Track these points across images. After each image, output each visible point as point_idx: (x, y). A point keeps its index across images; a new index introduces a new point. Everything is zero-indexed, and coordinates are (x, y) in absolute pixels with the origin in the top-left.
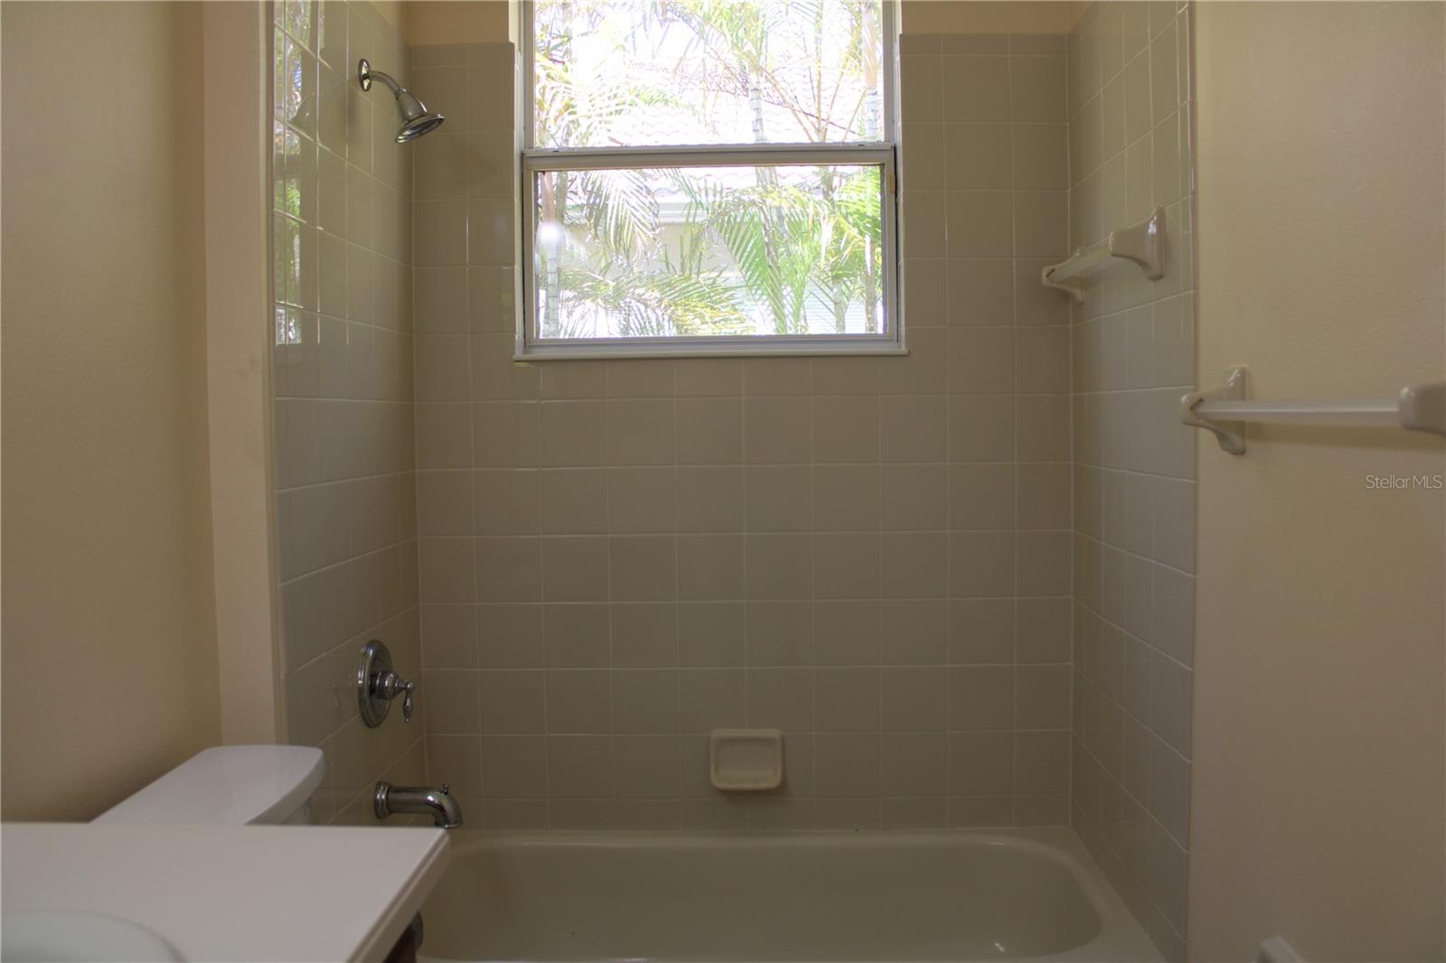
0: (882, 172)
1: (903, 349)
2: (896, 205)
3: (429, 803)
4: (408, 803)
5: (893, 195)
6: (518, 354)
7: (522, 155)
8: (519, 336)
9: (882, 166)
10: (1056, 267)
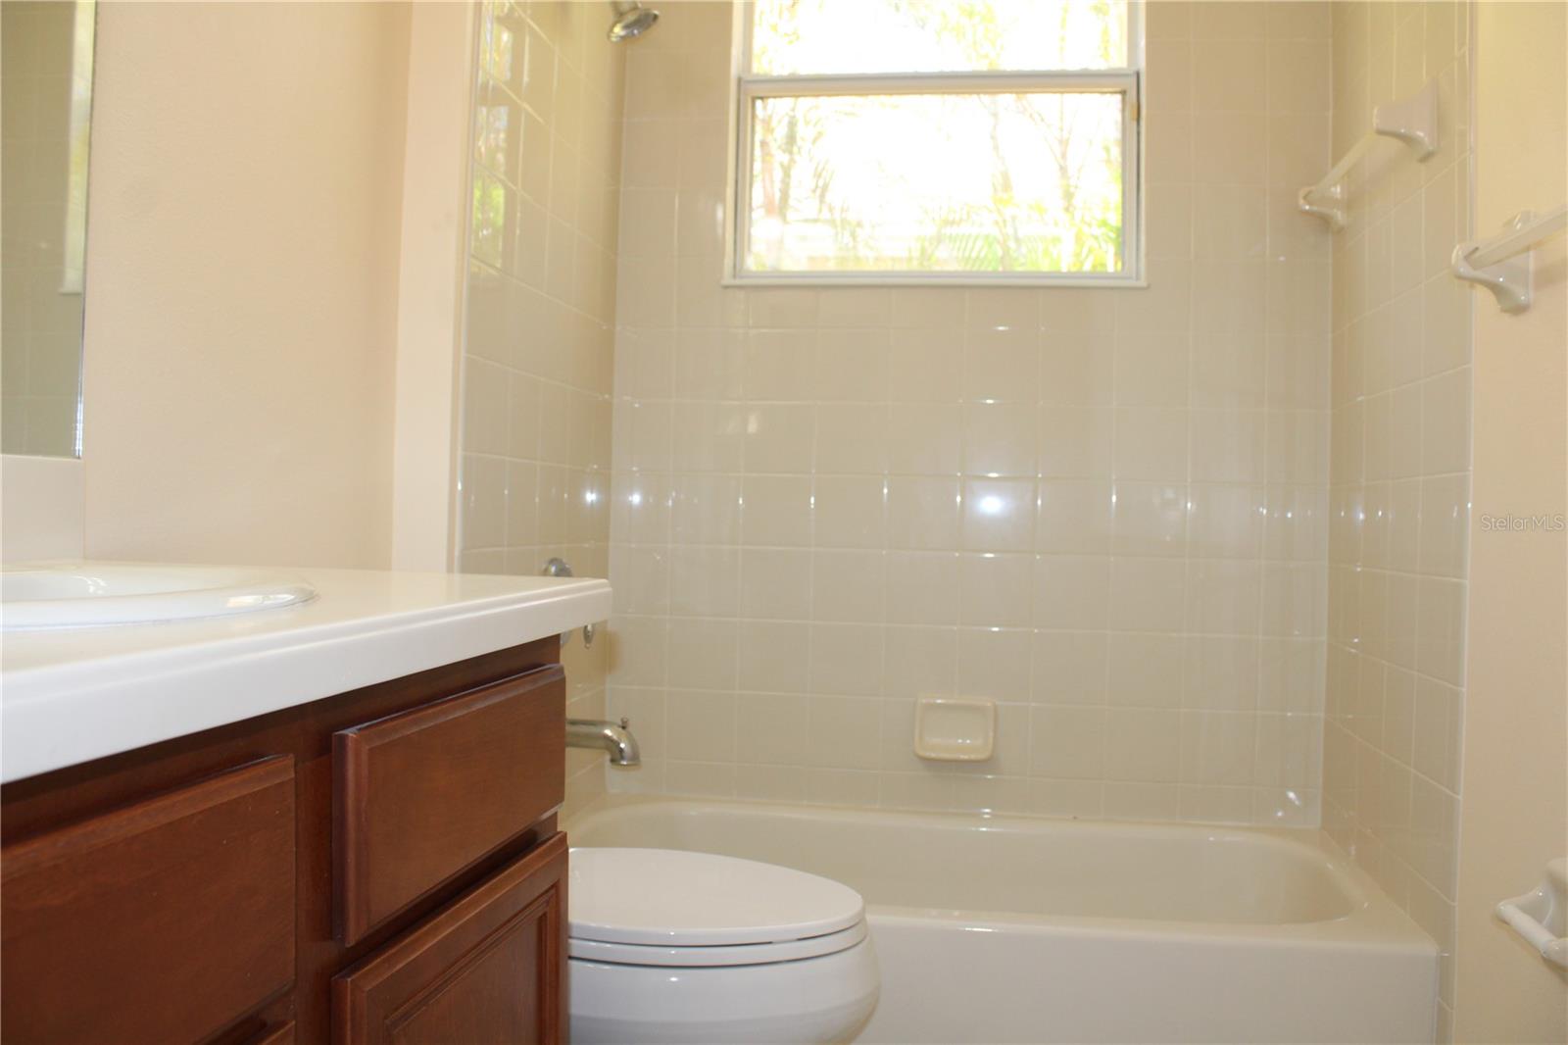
0: (1124, 101)
1: (1143, 283)
2: (1138, 133)
3: (607, 737)
4: (588, 736)
5: (1135, 123)
6: (728, 280)
7: (739, 80)
8: (728, 261)
9: (1123, 93)
10: (1313, 188)
